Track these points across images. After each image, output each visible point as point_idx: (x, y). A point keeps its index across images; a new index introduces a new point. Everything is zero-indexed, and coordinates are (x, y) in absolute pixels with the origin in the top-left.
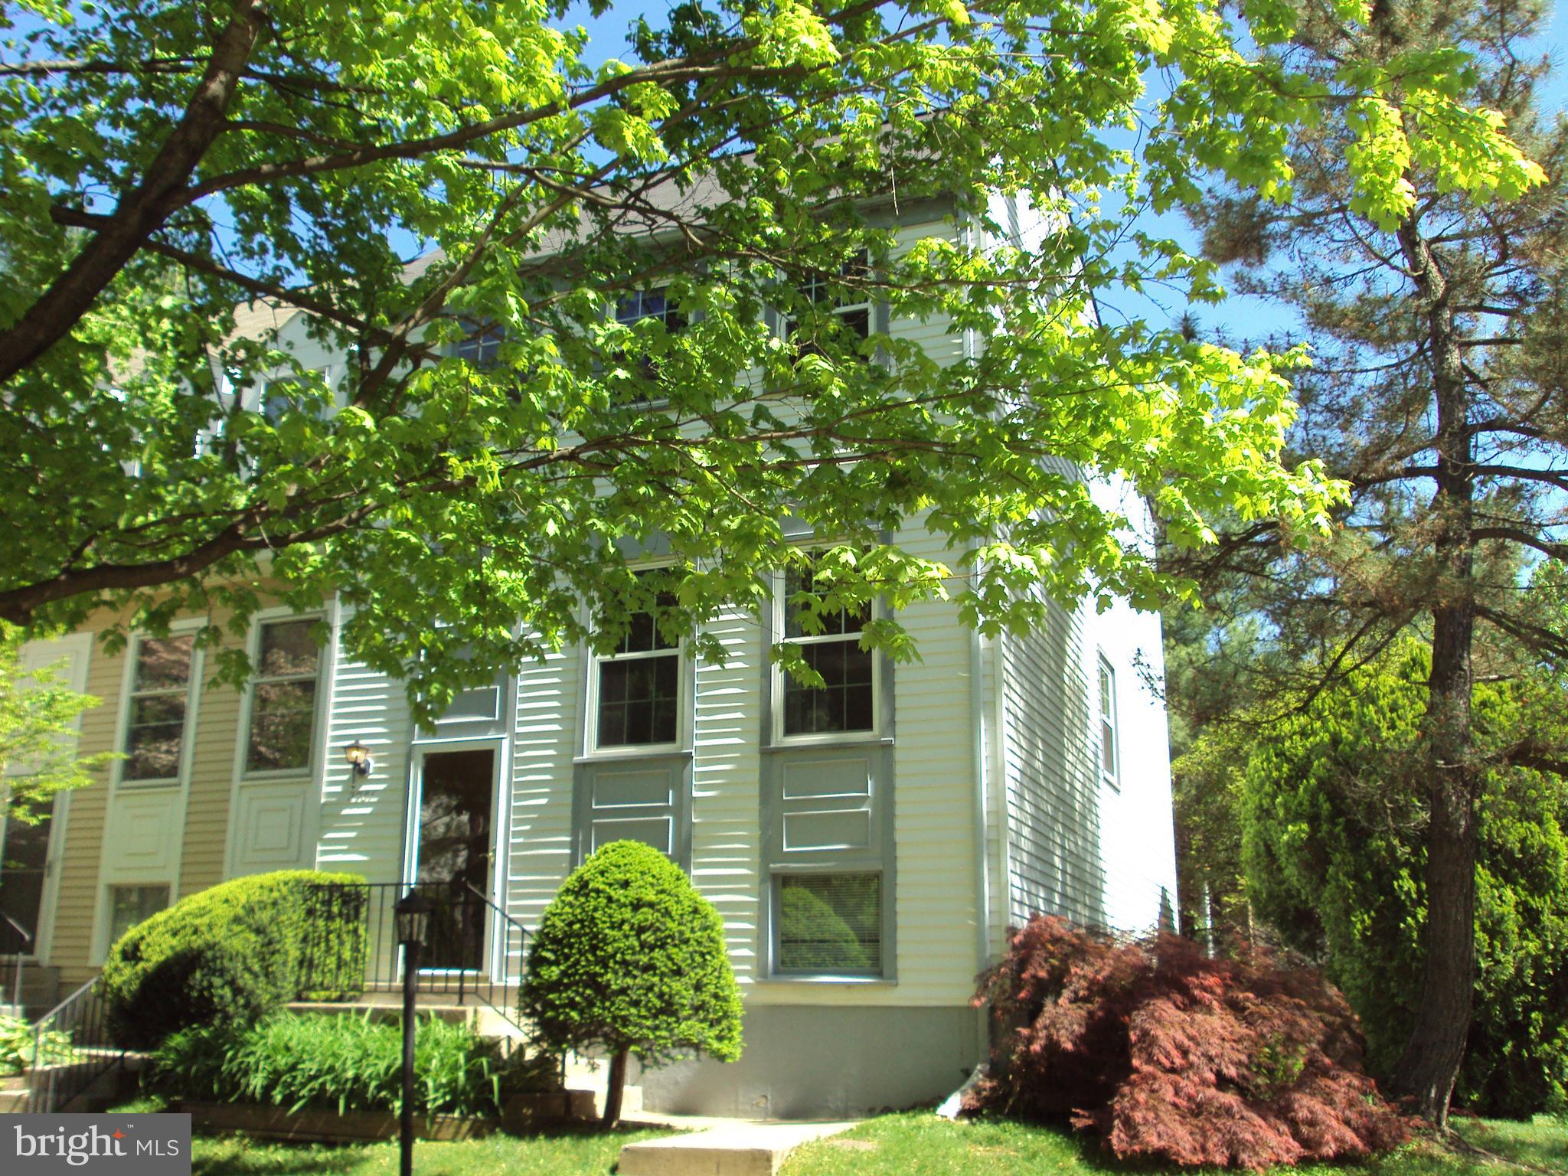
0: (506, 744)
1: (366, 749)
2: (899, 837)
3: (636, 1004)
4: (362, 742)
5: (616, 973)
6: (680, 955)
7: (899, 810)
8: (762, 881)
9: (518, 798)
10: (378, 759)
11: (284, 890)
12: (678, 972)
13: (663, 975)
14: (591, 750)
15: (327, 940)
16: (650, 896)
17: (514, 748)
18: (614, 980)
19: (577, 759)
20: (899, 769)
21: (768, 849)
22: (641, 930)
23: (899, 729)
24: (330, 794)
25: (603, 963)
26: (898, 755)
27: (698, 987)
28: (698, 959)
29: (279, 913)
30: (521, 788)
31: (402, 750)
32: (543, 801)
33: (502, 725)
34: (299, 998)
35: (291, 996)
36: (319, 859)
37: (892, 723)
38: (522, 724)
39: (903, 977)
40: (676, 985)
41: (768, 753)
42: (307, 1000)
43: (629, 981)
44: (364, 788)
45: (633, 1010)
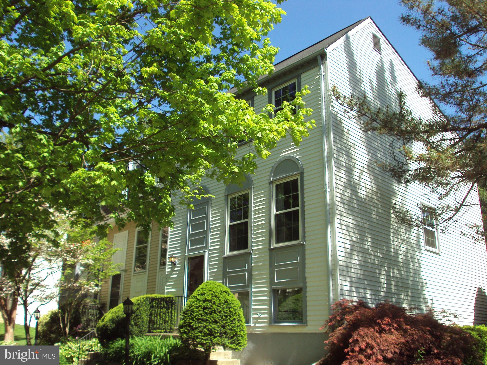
0: (207, 253)
1: (175, 258)
2: (307, 275)
3: (201, 332)
4: (174, 256)
5: (195, 322)
6: (216, 316)
7: (307, 266)
8: (270, 292)
9: (210, 269)
10: (179, 260)
11: (142, 300)
12: (216, 322)
13: (210, 323)
14: (227, 253)
15: (160, 315)
16: (209, 298)
17: (209, 254)
18: (195, 324)
19: (223, 256)
20: (307, 252)
21: (272, 281)
22: (204, 308)
23: (306, 239)
24: (168, 272)
25: (192, 319)
26: (306, 247)
27: (224, 327)
28: (224, 317)
29: (140, 307)
30: (211, 266)
31: (183, 257)
32: (216, 270)
33: (206, 247)
34: (149, 332)
35: (146, 331)
36: (166, 291)
37: (304, 237)
38: (211, 246)
39: (309, 323)
40: (214, 326)
41: (271, 250)
42: (153, 332)
43: (200, 325)
44: (176, 269)
45: (200, 334)
